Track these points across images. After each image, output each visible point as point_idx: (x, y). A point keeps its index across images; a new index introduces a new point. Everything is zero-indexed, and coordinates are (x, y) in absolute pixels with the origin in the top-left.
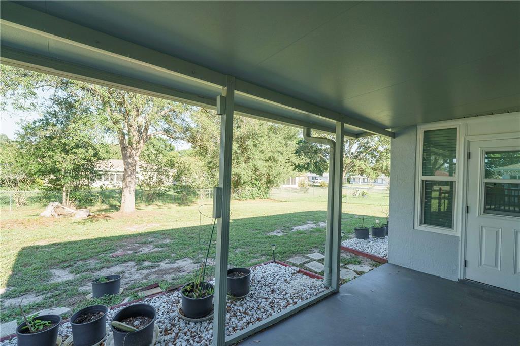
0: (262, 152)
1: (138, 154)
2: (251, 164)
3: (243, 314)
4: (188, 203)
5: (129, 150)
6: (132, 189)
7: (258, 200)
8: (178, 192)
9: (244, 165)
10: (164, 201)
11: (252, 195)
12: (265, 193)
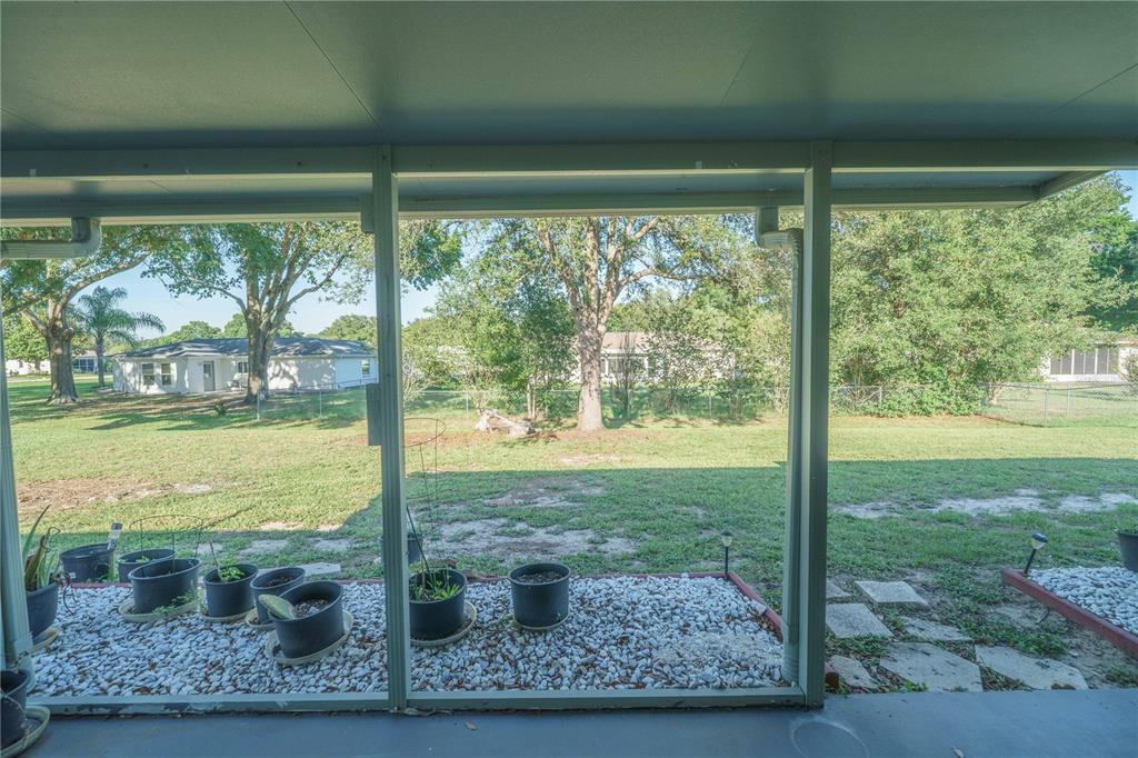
0: (946, 283)
1: (603, 321)
2: (907, 320)
3: (507, 663)
4: (741, 418)
5: (585, 313)
6: (593, 387)
7: (939, 418)
8: (722, 394)
9: (888, 325)
10: (690, 412)
11: (920, 403)
12: (966, 398)
